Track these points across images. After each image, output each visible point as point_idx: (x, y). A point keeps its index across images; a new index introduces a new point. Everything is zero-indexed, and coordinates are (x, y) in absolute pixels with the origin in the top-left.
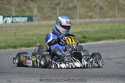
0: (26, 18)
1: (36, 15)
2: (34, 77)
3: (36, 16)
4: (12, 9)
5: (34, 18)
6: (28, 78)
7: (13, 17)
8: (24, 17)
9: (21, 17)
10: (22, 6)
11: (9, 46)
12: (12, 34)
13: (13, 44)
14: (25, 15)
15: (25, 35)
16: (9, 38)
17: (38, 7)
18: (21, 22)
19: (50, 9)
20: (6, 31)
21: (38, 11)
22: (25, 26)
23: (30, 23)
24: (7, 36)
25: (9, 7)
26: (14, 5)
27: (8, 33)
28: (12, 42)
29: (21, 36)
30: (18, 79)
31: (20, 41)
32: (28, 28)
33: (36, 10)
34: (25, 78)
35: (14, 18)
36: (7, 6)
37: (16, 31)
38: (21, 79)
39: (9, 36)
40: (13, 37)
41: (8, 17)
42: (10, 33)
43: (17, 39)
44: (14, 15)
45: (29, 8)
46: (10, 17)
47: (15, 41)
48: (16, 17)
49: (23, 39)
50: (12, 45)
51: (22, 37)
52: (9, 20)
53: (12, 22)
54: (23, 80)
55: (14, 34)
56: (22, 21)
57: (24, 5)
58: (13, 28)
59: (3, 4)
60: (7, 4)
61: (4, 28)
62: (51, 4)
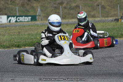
0: (30, 18)
1: (40, 14)
2: (38, 76)
3: (40, 16)
4: (16, 9)
5: (37, 17)
8: (27, 16)
9: (25, 16)
10: (26, 6)
11: (13, 46)
12: (16, 34)
13: (17, 43)
14: (29, 14)
15: (29, 34)
16: (13, 37)
17: (41, 7)
18: (25, 22)
19: (53, 8)
20: (10, 31)
21: (41, 10)
22: (29, 26)
23: (33, 22)
24: (11, 35)
25: (13, 7)
26: (18, 4)
27: (12, 33)
28: (16, 41)
29: (25, 35)
30: (22, 78)
31: (24, 41)
32: (32, 28)
33: (39, 10)
34: (29, 77)
36: (10, 6)
37: (20, 31)
38: (24, 77)
39: (13, 35)
40: (16, 37)
41: (11, 16)
42: (14, 33)
43: (21, 38)
44: (18, 15)
45: (32, 7)
46: (14, 17)
47: (19, 41)
49: (26, 38)
50: (15, 44)
51: (26, 37)
52: (13, 19)
54: (26, 78)
55: (18, 33)
56: (26, 20)
57: (28, 5)
58: (17, 27)
59: (8, 3)
60: (11, 4)
61: (8, 28)
62: (54, 4)
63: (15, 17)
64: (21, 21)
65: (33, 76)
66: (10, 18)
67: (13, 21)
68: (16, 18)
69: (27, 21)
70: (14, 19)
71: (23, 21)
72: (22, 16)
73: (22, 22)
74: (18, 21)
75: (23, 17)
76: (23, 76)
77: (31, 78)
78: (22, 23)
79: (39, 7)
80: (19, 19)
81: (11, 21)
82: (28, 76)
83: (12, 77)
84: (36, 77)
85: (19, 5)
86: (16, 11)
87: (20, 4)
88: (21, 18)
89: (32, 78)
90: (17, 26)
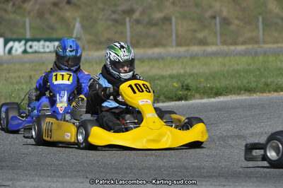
1: (78, 36)
2: (70, 177)
3: (79, 39)
4: (25, 22)
6: (55, 180)
7: (27, 41)
8: (51, 40)
9: (46, 40)
10: (47, 16)
12: (23, 81)
14: (54, 36)
16: (17, 87)
17: (83, 18)
18: (45, 52)
19: (110, 23)
20: (9, 73)
21: (83, 27)
24: (11, 83)
25: (18, 18)
26: (29, 13)
27: (15, 78)
28: (22, 97)
30: (33, 181)
33: (78, 25)
34: (49, 179)
35: (29, 43)
36: (12, 16)
37: (32, 73)
38: (39, 180)
39: (17, 84)
40: (24, 87)
41: (14, 40)
42: (19, 77)
44: (28, 36)
45: (63, 20)
46: (20, 41)
48: (33, 40)
52: (18, 47)
53: (25, 52)
54: (44, 183)
55: (28, 79)
57: (52, 13)
58: (27, 65)
59: (6, 11)
60: (14, 12)
61: (5, 66)
62: (114, 12)
63: (23, 42)
64: (36, 52)
65: (59, 177)
66: (10, 44)
67: (16, 50)
68: (25, 44)
69: (50, 52)
70: (20, 47)
71: (42, 50)
72: (38, 40)
73: (39, 52)
74: (29, 50)
75: (42, 43)
76: (37, 178)
77: (54, 182)
78: (40, 55)
79: (78, 20)
80: (31, 47)
81: (13, 51)
82: (48, 176)
83: (12, 180)
84: (67, 179)
85: (32, 14)
86: (25, 29)
87: (35, 11)
88: (35, 44)
89: (57, 181)
90: (25, 62)
